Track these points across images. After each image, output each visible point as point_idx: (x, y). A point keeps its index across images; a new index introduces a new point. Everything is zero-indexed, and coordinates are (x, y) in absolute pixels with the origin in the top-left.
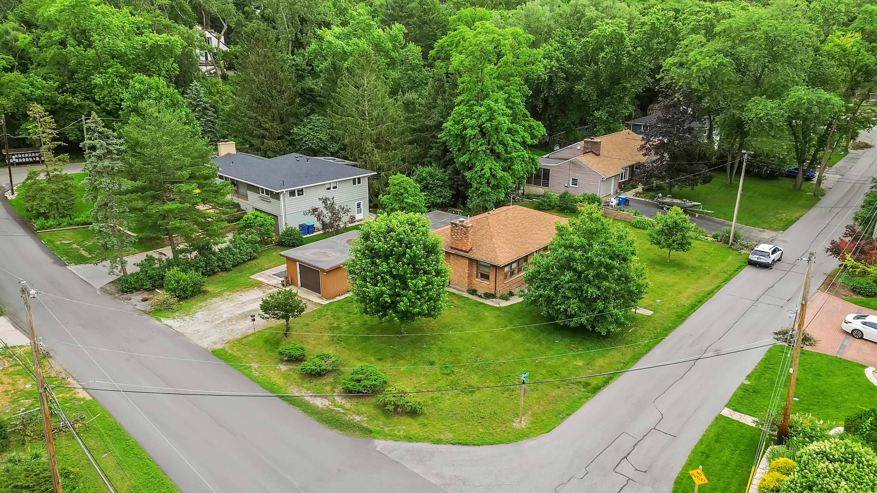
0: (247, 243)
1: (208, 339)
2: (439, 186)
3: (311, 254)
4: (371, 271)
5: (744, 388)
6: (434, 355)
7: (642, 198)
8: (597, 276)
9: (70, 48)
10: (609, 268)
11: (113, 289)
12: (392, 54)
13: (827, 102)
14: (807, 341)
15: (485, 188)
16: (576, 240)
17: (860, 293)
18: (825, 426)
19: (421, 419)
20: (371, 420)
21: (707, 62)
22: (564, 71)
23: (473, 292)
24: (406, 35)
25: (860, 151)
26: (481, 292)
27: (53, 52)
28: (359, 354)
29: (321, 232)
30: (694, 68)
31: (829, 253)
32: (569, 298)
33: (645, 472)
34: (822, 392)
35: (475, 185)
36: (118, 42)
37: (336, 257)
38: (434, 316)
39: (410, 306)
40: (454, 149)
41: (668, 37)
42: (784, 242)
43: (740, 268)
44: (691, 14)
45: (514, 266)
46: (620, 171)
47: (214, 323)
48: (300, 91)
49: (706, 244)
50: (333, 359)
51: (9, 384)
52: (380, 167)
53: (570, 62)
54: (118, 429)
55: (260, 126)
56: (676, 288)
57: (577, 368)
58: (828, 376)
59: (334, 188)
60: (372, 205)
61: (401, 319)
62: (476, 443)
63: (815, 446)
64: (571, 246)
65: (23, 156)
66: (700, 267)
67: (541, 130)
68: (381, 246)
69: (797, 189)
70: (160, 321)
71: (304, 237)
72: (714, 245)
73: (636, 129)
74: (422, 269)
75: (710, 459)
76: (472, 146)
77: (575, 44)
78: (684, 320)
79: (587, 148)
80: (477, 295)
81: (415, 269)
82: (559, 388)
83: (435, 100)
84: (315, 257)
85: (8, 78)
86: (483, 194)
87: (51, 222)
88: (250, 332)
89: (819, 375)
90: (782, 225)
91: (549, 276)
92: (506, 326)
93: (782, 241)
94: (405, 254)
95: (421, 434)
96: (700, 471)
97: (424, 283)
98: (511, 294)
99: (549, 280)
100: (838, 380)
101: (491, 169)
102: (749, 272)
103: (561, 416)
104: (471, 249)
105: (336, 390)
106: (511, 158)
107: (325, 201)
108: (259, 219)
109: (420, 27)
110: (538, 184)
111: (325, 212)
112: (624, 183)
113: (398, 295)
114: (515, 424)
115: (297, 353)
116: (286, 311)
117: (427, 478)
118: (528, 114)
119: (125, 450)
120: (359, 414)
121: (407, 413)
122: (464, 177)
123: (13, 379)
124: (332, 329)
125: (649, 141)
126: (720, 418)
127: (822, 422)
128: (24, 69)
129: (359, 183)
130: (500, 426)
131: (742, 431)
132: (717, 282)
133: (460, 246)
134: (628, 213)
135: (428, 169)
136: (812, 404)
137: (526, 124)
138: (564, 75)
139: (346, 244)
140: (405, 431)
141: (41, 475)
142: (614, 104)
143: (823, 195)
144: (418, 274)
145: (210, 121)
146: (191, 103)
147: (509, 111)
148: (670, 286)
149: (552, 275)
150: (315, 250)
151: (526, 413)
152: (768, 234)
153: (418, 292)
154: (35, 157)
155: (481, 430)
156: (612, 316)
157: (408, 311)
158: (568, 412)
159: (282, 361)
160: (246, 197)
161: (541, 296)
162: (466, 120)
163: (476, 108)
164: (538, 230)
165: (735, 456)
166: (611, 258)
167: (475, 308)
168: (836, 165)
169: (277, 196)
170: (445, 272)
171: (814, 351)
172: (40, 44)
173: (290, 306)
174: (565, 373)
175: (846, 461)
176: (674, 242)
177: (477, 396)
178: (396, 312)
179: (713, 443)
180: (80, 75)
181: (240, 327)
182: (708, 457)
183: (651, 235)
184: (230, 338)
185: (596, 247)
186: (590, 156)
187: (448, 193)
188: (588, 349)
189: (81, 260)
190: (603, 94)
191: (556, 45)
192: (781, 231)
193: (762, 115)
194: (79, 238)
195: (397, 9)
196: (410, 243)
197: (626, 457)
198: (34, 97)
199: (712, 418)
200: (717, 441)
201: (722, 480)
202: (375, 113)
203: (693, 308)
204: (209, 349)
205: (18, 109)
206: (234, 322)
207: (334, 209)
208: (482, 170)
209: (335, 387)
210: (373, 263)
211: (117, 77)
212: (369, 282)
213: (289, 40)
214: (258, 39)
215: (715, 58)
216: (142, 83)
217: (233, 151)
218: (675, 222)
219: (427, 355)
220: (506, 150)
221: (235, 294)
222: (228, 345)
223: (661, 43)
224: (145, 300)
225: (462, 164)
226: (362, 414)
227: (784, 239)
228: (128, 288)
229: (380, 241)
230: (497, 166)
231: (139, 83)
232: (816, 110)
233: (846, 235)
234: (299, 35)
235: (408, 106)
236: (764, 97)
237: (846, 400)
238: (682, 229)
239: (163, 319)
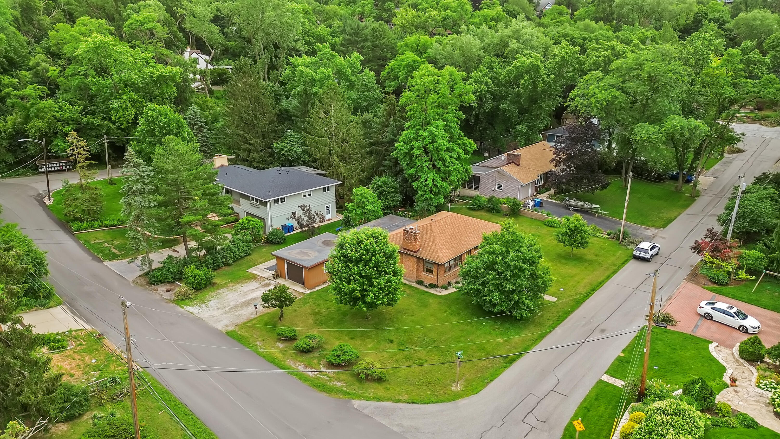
0: (243, 242)
1: (222, 322)
2: (392, 192)
3: (296, 254)
4: (345, 273)
5: (619, 359)
6: (393, 336)
7: (554, 199)
8: (514, 275)
9: (90, 78)
10: (522, 270)
11: (142, 281)
12: (352, 78)
13: (696, 127)
14: (670, 322)
15: (428, 195)
16: (497, 248)
17: (715, 283)
18: (670, 389)
19: (385, 385)
20: (348, 386)
21: (602, 95)
22: (491, 93)
23: (421, 283)
24: (363, 63)
25: (734, 155)
26: (426, 283)
27: (77, 81)
28: (336, 334)
29: (299, 230)
30: (593, 100)
31: (693, 250)
32: (493, 292)
33: (544, 422)
34: (675, 363)
35: (421, 193)
36: (132, 75)
37: (315, 257)
38: (392, 305)
39: (375, 299)
40: (403, 164)
41: (575, 67)
42: (663, 238)
43: (626, 261)
44: (593, 50)
45: (452, 262)
46: (536, 178)
47: (224, 310)
48: (278, 112)
49: (602, 240)
50: (318, 339)
51: (79, 359)
52: (344, 176)
53: (497, 85)
54: (167, 393)
55: (247, 143)
56: (576, 279)
57: (498, 344)
58: (682, 350)
59: (309, 195)
60: (338, 206)
61: (367, 308)
62: (425, 402)
63: (657, 404)
64: (494, 253)
65: (53, 165)
66: (596, 261)
67: (473, 145)
68: (354, 254)
69: (679, 192)
70: (183, 308)
71: (287, 235)
72: (608, 242)
73: (550, 138)
74: (383, 271)
75: (591, 412)
76: (418, 163)
77: (500, 70)
78: (580, 306)
79: (509, 159)
80: (423, 285)
81: (378, 271)
82: (485, 360)
83: (388, 120)
84: (299, 257)
85: (43, 105)
86: (427, 199)
87: (85, 225)
88: (253, 317)
89: (675, 349)
90: (663, 223)
91: (478, 275)
92: (445, 312)
93: (661, 237)
94: (371, 260)
95: (386, 395)
96: (579, 421)
97: (385, 281)
98: (450, 284)
99: (478, 278)
100: (688, 353)
101: (433, 180)
102: (633, 264)
103: (486, 381)
104: (419, 250)
105: (321, 362)
106: (449, 171)
107: (303, 207)
108: (251, 223)
109: (373, 50)
110: (470, 187)
111: (303, 216)
112: (539, 187)
113: (366, 290)
114: (453, 388)
115: (291, 335)
116: (281, 302)
117: (391, 427)
118: (462, 134)
119: (174, 408)
120: (340, 381)
121: (374, 380)
122: (412, 186)
123: (81, 356)
124: (315, 314)
125: (558, 155)
126: (600, 382)
127: (669, 386)
128: (52, 94)
129: (328, 190)
130: (442, 389)
131: (615, 392)
132: (607, 274)
133: (410, 247)
134: (541, 214)
135: (384, 179)
136: (667, 372)
137: (461, 142)
138: (490, 96)
139: (322, 245)
140: (374, 394)
141: (121, 428)
142: (532, 119)
143: (698, 196)
144: (380, 274)
145: (205, 136)
146: (190, 123)
147: (447, 135)
148: (572, 277)
149: (480, 274)
150: (298, 251)
151: (461, 379)
152: (650, 232)
153: (381, 289)
154: (62, 166)
155: (428, 392)
156: (524, 305)
157: (373, 303)
158: (491, 378)
159: (280, 340)
160: (238, 203)
161: (472, 289)
162: (413, 143)
163: (421, 132)
164: (470, 233)
165: (608, 410)
166: (524, 262)
167: (423, 296)
168: (712, 169)
169: (265, 204)
170: (401, 272)
171: (674, 330)
172: (66, 75)
173: (285, 298)
174: (490, 349)
175: (676, 415)
176: (575, 241)
177: (425, 367)
178: (364, 303)
179: (593, 401)
180: (99, 100)
181: (245, 313)
182: (589, 411)
183: (557, 236)
184: (238, 321)
185: (512, 254)
186: (512, 166)
187: (399, 198)
188: (507, 329)
189: (113, 257)
190: (522, 112)
191: (485, 71)
192: (662, 229)
193: (645, 138)
194: (109, 238)
195: (354, 35)
196: (375, 251)
197: (531, 411)
198: (63, 119)
199: (595, 382)
200: (596, 399)
201: (598, 427)
202: (340, 135)
203: (588, 295)
204: (223, 331)
205: (50, 129)
206: (239, 309)
207: (310, 214)
208: (426, 181)
209: (321, 361)
210: (347, 266)
211: (130, 102)
212: (344, 281)
213: (265, 64)
214: (245, 72)
215: (609, 91)
216: (153, 110)
217: (226, 163)
218: (576, 226)
219: (387, 336)
220: (444, 165)
221: (238, 286)
222: (237, 327)
223: (569, 72)
224: (168, 291)
225: (410, 175)
226: (342, 381)
227: (663, 236)
228: (155, 281)
229: (352, 251)
230: (438, 178)
231: (151, 110)
232: (687, 134)
233: (706, 236)
234: (274, 59)
235: (366, 124)
236: (647, 123)
237: (691, 369)
238: (581, 232)
239: (185, 307)
